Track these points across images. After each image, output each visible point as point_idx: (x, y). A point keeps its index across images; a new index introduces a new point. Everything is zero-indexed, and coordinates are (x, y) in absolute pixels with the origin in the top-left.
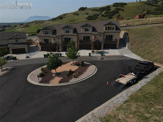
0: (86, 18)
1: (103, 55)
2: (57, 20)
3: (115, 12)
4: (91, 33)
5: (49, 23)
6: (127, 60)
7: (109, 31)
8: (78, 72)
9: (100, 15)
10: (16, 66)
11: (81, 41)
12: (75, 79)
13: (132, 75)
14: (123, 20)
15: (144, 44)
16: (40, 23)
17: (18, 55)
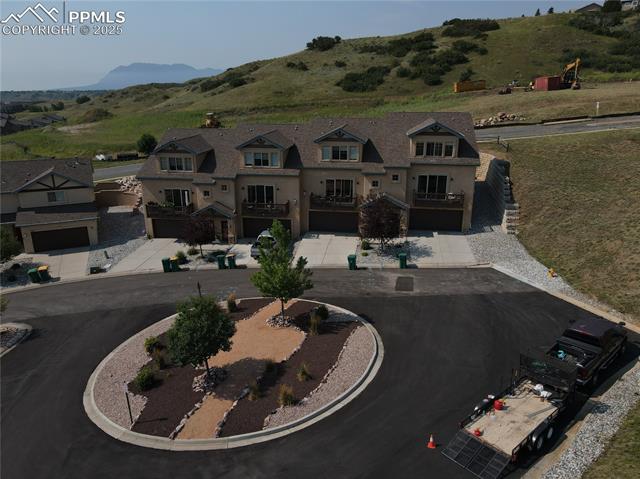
0: (338, 84)
1: (408, 263)
2: (220, 88)
3: (454, 60)
4: (356, 167)
5: (189, 101)
6: (507, 295)
7: (433, 160)
8: (304, 373)
9: (394, 72)
10: (45, 318)
11: (314, 200)
12: (290, 410)
13: (537, 393)
14: (485, 94)
15: (576, 216)
16: (155, 98)
17: (60, 256)
